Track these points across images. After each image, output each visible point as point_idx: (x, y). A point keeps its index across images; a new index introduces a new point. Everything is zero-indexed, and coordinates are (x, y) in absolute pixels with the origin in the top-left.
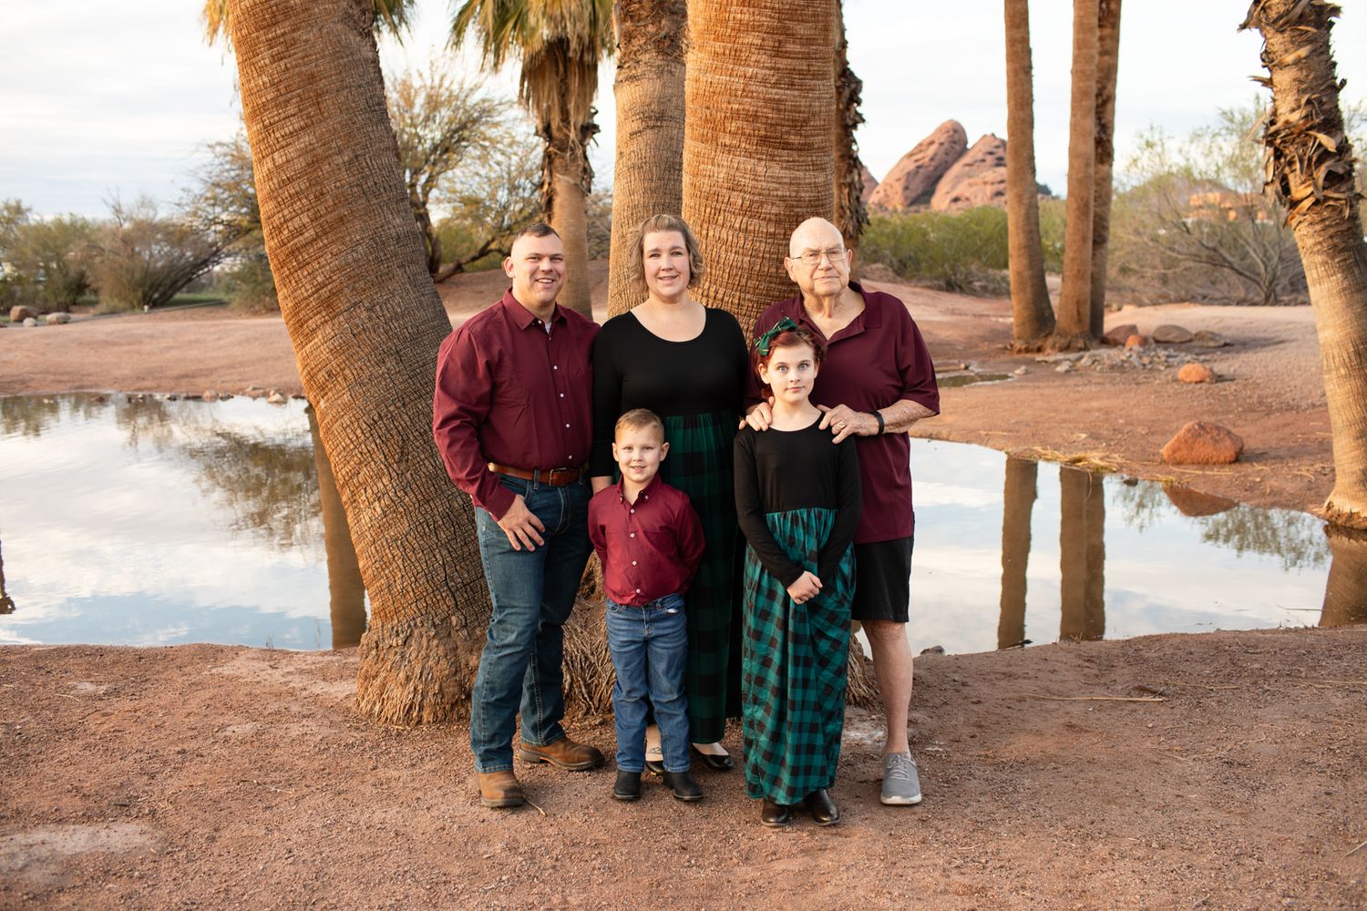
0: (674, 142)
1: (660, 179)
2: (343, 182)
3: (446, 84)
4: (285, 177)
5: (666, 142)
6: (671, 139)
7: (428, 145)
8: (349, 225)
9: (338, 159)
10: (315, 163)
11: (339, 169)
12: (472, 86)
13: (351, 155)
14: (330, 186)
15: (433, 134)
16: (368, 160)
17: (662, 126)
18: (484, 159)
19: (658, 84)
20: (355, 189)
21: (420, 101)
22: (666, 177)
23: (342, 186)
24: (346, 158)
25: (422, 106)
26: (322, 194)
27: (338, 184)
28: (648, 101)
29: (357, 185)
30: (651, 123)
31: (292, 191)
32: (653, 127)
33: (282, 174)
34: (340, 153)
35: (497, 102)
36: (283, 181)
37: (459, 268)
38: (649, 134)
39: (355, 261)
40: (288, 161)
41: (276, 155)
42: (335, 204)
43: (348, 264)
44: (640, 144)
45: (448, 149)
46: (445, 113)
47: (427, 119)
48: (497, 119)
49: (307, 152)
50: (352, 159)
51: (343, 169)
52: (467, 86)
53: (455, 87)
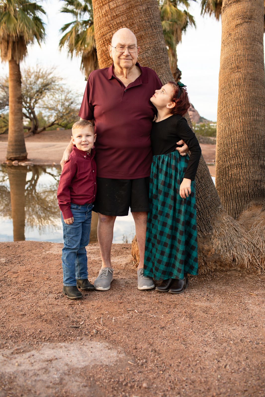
0: (256, 29)
1: (250, 44)
2: (143, 19)
3: (41, 71)
4: (115, 14)
5: (252, 28)
6: (255, 28)
7: (35, 90)
8: (144, 40)
9: (141, 8)
10: (130, 8)
11: (141, 13)
12: (49, 72)
13: (146, 7)
14: (137, 20)
15: (36, 88)
16: (152, 11)
17: (251, 22)
18: (53, 95)
19: (250, 4)
20: (148, 24)
21: (33, 76)
22: (253, 43)
23: (142, 21)
24: (144, 8)
25: (33, 78)
26: (133, 24)
27: (140, 20)
28: (245, 11)
29: (149, 22)
30: (247, 20)
31: (118, 21)
32: (247, 22)
33: (114, 13)
34: (141, 5)
35: (57, 78)
36: (114, 16)
37: (44, 129)
38: (245, 25)
39: (147, 57)
40: (117, 7)
41: (111, 3)
42: (139, 29)
43: (143, 58)
44: (242, 30)
45: (40, 92)
46: (40, 81)
47: (35, 82)
48: (57, 84)
49: (127, 2)
50: (146, 9)
51: (143, 13)
52: (47, 72)
53: (44, 73)
